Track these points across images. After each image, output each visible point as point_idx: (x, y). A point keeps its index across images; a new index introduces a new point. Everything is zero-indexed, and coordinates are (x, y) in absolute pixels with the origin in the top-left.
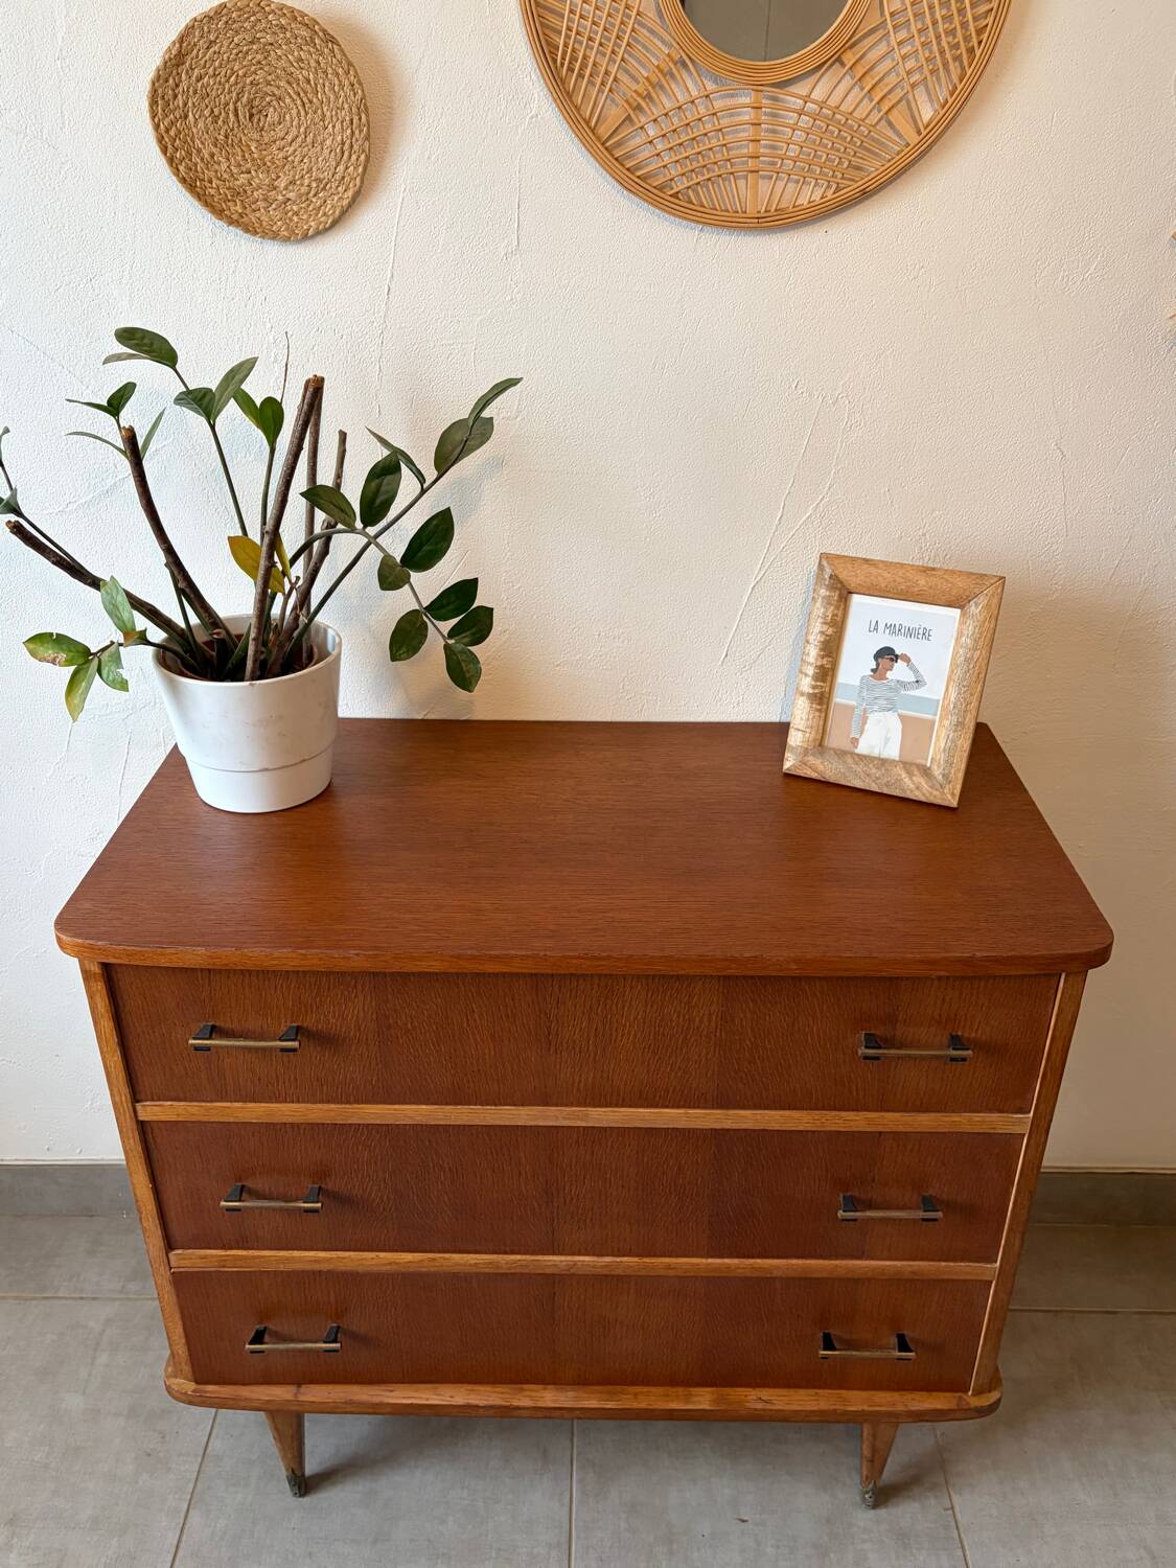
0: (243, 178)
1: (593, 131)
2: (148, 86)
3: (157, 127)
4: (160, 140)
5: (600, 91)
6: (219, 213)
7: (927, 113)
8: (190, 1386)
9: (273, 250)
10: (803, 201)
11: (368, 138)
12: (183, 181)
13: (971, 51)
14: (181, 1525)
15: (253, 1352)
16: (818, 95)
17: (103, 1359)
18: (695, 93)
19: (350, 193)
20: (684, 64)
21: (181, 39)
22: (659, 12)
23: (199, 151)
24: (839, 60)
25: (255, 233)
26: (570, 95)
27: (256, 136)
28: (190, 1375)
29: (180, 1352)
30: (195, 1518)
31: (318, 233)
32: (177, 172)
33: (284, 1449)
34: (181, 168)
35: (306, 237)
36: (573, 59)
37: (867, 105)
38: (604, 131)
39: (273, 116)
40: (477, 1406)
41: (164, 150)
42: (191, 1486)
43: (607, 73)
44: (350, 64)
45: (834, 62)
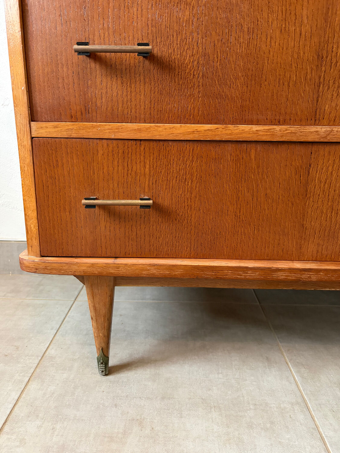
8: (37, 259)
14: (22, 389)
15: (88, 206)
28: (38, 252)
29: (32, 226)
30: (33, 386)
33: (98, 328)
40: (247, 268)
42: (32, 370)
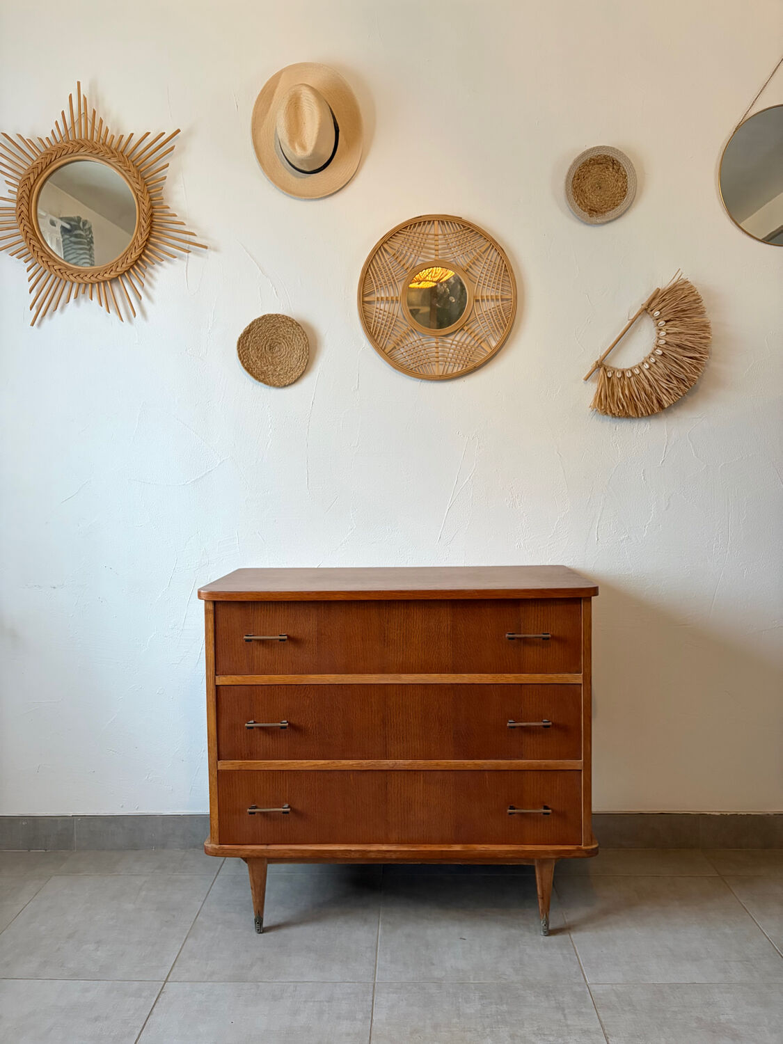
0: (265, 368)
1: (383, 351)
2: (237, 340)
3: (239, 352)
4: (240, 355)
5: (385, 340)
6: (256, 378)
7: (494, 344)
9: (274, 392)
10: (455, 371)
11: (308, 354)
12: (245, 368)
13: (505, 325)
14: (183, 942)
16: (457, 339)
17: (143, 893)
18: (416, 339)
19: (301, 372)
20: (413, 332)
21: (250, 326)
22: (404, 318)
23: (252, 359)
24: (462, 329)
25: (268, 384)
26: (376, 341)
27: (271, 355)
31: (290, 384)
32: (243, 365)
34: (246, 364)
35: (285, 386)
36: (376, 331)
37: (473, 342)
38: (387, 351)
39: (277, 349)
41: (240, 359)
43: (387, 334)
44: (304, 332)
45: (460, 331)
